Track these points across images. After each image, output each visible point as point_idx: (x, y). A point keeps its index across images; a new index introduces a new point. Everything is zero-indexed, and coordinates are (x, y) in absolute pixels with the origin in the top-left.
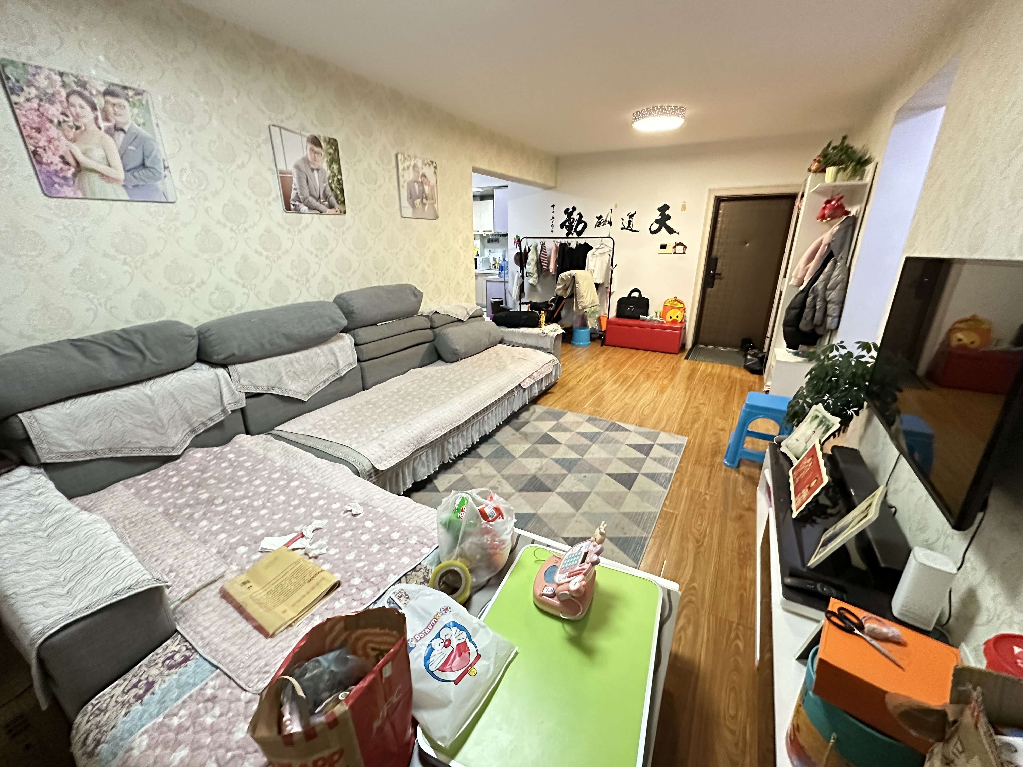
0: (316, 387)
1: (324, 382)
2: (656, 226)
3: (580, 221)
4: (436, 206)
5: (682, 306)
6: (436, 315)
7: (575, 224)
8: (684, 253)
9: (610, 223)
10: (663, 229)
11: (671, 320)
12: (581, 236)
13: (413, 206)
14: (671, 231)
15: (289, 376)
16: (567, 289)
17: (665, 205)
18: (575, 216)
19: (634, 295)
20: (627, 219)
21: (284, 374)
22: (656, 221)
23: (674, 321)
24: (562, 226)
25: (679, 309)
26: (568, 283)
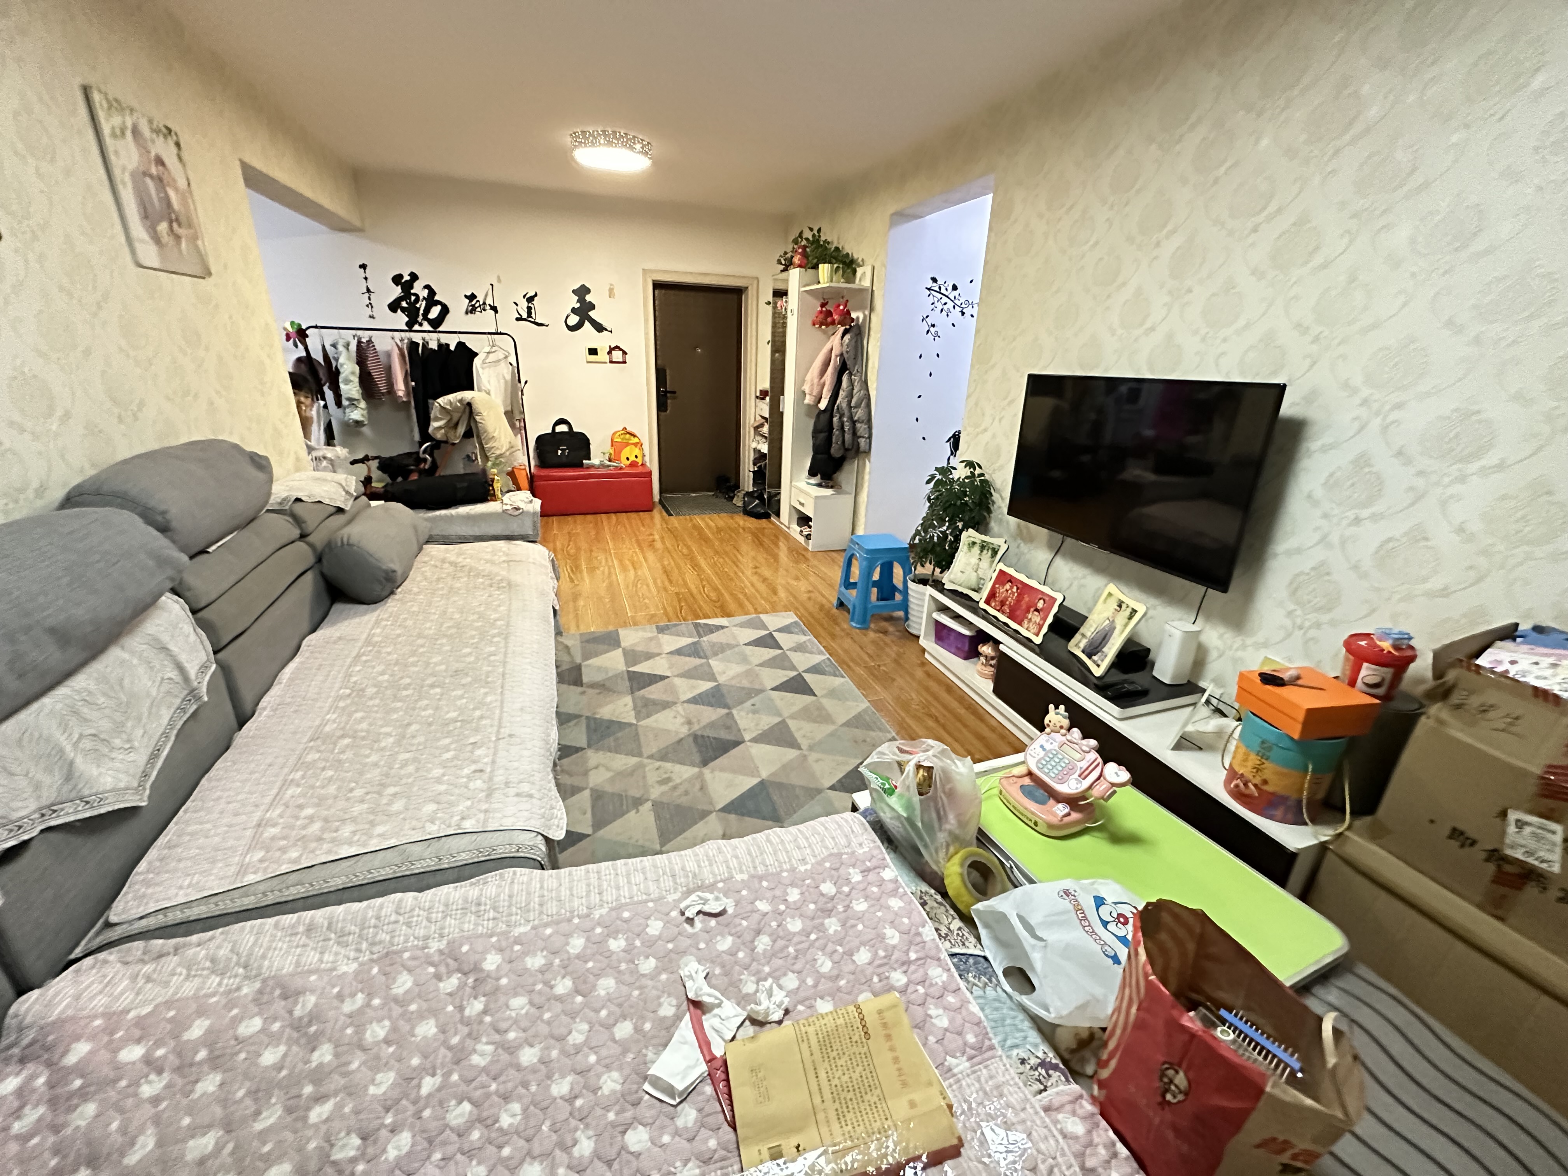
0: (154, 756)
1: (165, 735)
2: (574, 320)
3: (431, 301)
4: (199, 243)
5: (636, 440)
6: (299, 504)
7: (422, 305)
8: (624, 362)
9: (494, 309)
10: (587, 324)
11: (628, 462)
12: (440, 329)
13: (157, 239)
14: (599, 328)
15: (86, 753)
16: (456, 425)
17: (583, 286)
18: (418, 288)
19: (560, 428)
20: (524, 304)
21: (68, 748)
22: (574, 311)
23: (633, 464)
24: (394, 307)
25: (636, 444)
26: (456, 416)
